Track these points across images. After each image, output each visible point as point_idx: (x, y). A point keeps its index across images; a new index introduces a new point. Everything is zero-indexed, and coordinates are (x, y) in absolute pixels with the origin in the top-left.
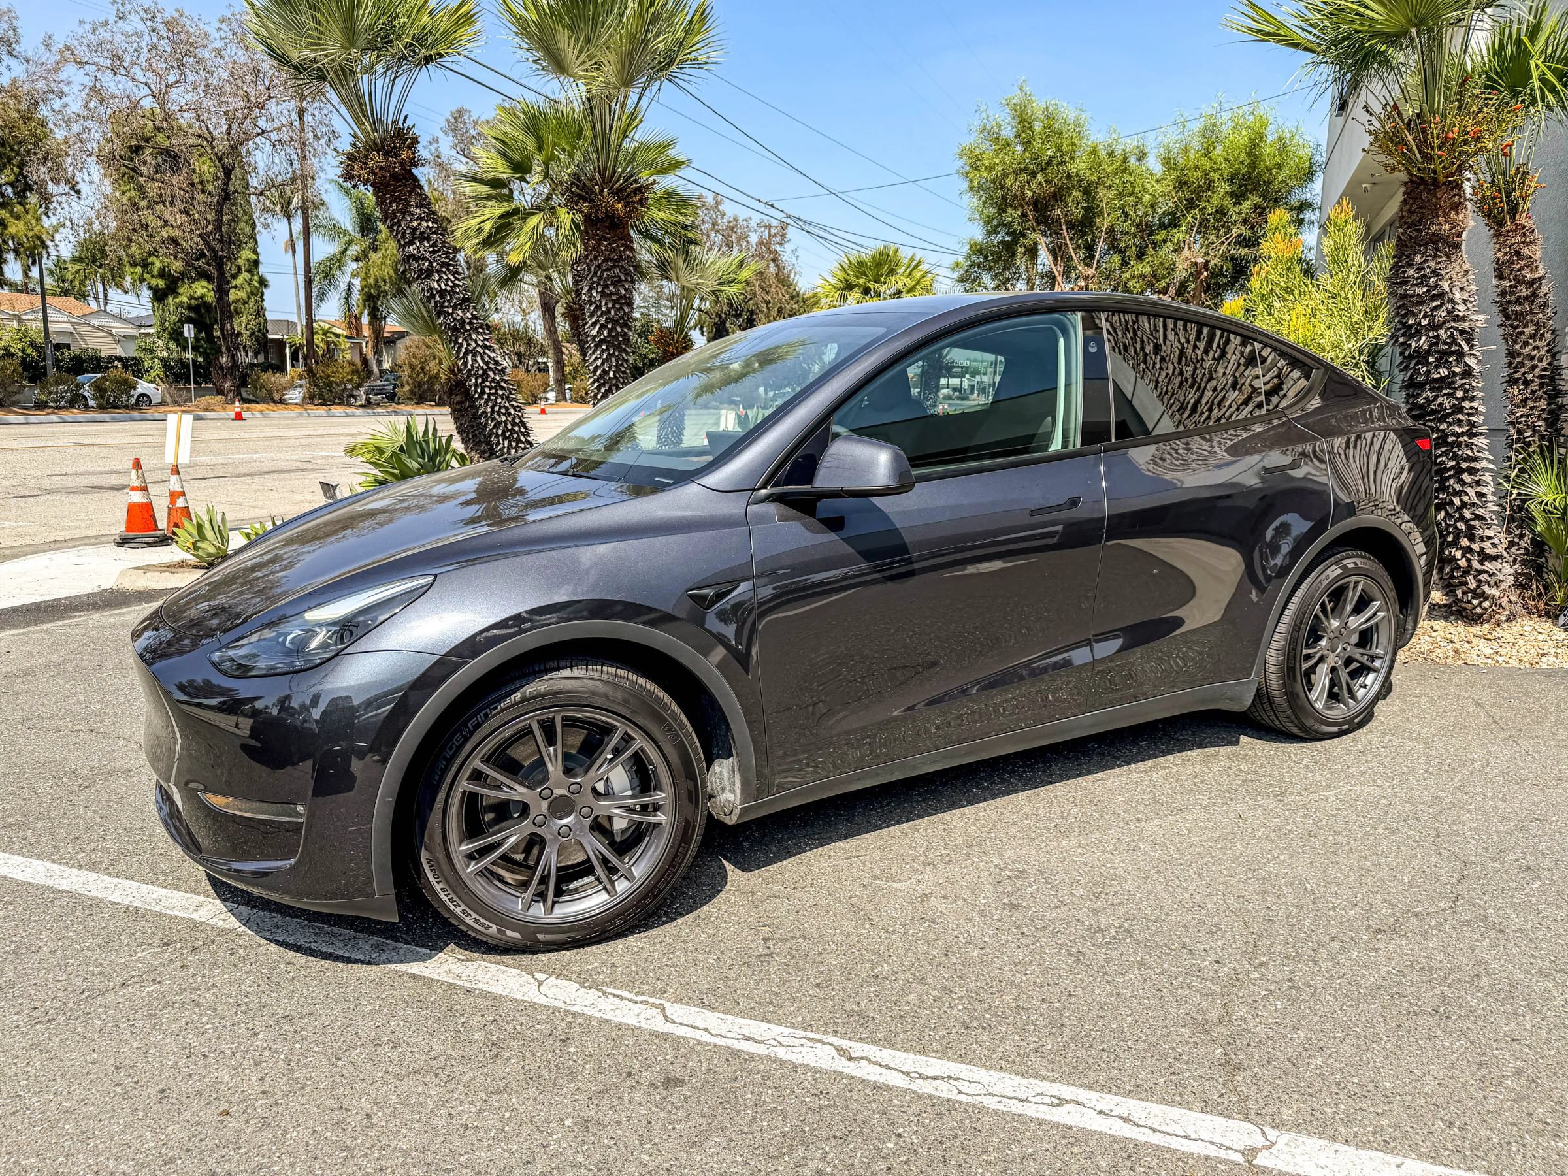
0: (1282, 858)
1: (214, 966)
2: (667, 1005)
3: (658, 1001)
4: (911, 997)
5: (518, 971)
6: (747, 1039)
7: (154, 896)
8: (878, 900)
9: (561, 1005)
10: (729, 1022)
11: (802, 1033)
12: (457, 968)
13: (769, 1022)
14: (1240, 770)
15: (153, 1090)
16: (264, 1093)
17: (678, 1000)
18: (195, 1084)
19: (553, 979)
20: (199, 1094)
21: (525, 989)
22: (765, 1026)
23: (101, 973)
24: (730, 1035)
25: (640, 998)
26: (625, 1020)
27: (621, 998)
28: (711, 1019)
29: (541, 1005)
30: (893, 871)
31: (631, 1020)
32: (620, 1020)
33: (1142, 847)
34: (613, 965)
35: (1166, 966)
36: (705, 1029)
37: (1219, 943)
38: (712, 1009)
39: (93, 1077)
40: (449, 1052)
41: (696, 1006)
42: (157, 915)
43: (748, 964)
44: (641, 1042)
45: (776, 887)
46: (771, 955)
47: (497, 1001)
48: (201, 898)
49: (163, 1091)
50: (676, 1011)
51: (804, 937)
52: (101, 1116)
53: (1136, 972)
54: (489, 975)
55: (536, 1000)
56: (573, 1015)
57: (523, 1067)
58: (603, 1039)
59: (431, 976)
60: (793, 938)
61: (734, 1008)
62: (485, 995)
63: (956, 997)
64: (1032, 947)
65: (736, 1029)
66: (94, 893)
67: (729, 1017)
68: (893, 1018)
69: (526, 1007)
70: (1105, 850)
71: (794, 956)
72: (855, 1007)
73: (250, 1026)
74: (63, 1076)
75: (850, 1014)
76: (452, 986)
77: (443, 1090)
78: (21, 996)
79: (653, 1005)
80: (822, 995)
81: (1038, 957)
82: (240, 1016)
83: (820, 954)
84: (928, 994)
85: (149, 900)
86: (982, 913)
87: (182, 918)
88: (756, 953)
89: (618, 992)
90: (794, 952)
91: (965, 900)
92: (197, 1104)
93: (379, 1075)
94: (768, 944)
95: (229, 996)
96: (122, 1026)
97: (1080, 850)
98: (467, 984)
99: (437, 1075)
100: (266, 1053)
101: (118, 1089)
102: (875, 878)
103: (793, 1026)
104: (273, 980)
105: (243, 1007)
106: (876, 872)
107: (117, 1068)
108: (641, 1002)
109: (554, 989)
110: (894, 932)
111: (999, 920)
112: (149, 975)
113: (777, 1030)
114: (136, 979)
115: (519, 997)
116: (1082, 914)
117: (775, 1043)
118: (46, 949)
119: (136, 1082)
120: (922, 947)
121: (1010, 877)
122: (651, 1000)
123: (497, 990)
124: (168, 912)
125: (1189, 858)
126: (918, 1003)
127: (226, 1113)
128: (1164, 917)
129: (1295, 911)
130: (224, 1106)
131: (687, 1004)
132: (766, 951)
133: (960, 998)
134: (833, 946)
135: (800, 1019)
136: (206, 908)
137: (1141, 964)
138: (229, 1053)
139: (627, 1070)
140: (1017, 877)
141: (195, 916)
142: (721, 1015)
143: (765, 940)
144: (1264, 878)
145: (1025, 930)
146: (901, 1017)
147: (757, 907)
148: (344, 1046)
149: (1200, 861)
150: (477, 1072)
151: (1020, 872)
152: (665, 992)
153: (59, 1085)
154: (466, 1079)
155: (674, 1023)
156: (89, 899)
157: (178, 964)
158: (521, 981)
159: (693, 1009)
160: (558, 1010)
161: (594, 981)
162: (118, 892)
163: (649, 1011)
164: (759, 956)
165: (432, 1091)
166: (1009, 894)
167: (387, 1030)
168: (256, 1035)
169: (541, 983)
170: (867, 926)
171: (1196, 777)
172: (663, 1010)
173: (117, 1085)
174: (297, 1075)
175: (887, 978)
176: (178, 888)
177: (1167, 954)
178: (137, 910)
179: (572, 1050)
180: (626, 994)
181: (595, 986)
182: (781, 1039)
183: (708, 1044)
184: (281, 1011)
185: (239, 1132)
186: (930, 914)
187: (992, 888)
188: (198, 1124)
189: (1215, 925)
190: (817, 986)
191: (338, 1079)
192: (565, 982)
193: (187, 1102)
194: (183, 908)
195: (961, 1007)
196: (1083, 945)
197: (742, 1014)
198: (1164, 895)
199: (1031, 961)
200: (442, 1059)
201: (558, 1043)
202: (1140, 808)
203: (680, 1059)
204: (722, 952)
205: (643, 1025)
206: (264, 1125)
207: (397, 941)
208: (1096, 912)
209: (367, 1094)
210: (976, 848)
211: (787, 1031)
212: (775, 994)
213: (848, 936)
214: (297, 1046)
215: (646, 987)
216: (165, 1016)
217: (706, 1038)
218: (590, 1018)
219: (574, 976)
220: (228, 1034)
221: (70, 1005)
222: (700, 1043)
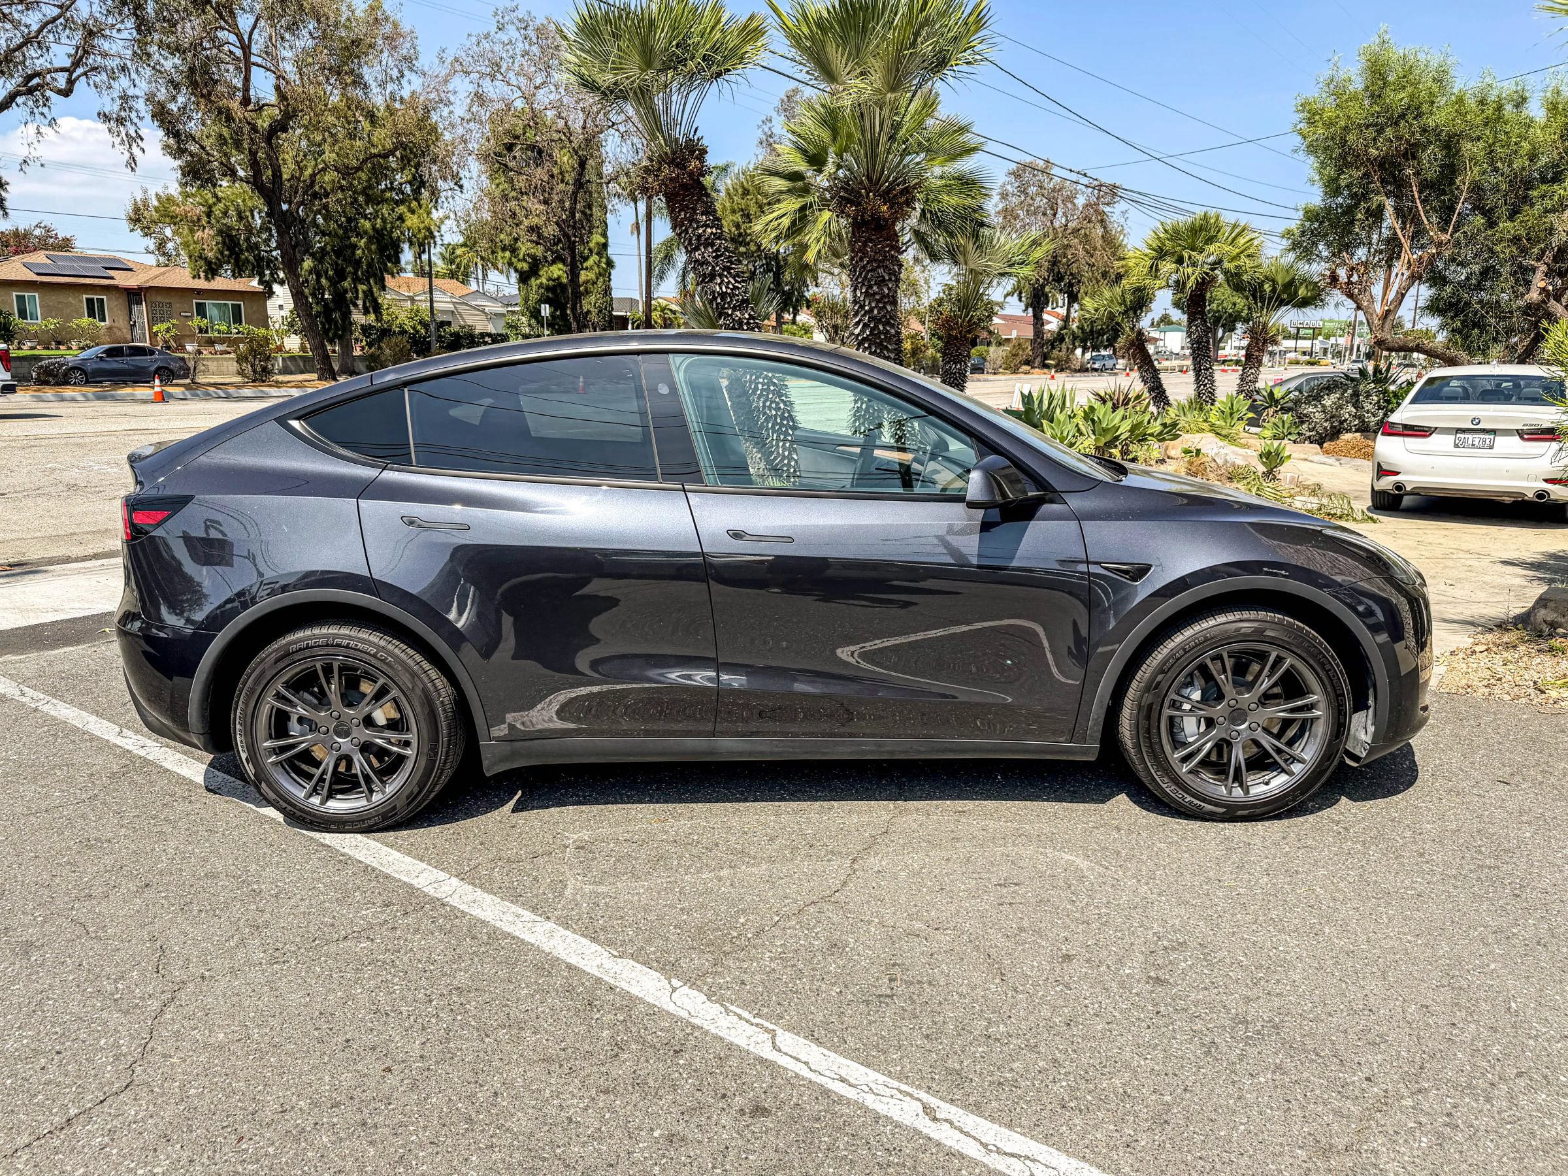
0: (1493, 966)
1: (417, 931)
2: (779, 1031)
3: (772, 1027)
4: (1017, 1064)
5: (658, 974)
6: (843, 1080)
7: (390, 859)
8: (1017, 953)
9: (685, 1015)
10: (830, 1059)
11: (896, 1084)
12: (608, 963)
13: (868, 1066)
14: (1481, 852)
15: (341, 1039)
16: (421, 1057)
17: (791, 1028)
18: (372, 1039)
19: (686, 988)
20: (374, 1048)
21: (659, 994)
22: (863, 1069)
23: (332, 925)
24: (827, 1073)
25: (757, 1020)
26: (736, 1041)
27: (740, 1017)
28: (814, 1054)
29: (668, 1013)
30: (1043, 925)
31: (742, 1042)
32: (732, 1039)
33: (1327, 931)
34: (743, 983)
35: (1305, 1075)
36: (806, 1063)
37: (1379, 1057)
38: (818, 1042)
39: (302, 1018)
40: (577, 1045)
41: (805, 1038)
42: (387, 877)
43: (867, 1002)
44: (744, 1065)
45: (919, 925)
46: (891, 997)
47: (631, 1002)
48: (424, 865)
49: (348, 1041)
50: (786, 1039)
51: (930, 983)
52: (298, 1055)
53: (1269, 1076)
54: (633, 975)
55: (665, 1007)
56: (693, 1027)
57: (635, 1072)
58: (711, 1056)
59: (585, 968)
60: (919, 982)
61: (838, 1046)
62: (626, 994)
63: (1063, 1071)
64: (1163, 1030)
65: (835, 1068)
66: (346, 850)
67: (832, 1054)
68: (991, 1083)
69: (655, 1013)
70: (1282, 931)
71: (913, 1002)
72: (958, 1066)
73: (428, 992)
74: (281, 1013)
75: (950, 1072)
76: (599, 980)
77: (562, 1081)
78: (271, 937)
79: (767, 1030)
80: (928, 1047)
81: (1165, 1041)
82: (423, 983)
83: (940, 1003)
84: (1036, 1063)
85: (385, 862)
86: (1122, 984)
87: (405, 883)
88: (879, 992)
89: (739, 1011)
90: (915, 997)
91: (1108, 967)
92: (370, 1058)
93: (515, 1057)
94: (893, 984)
95: (420, 961)
96: (335, 976)
97: (1254, 927)
98: (612, 981)
99: (561, 1066)
100: (434, 1021)
101: (316, 1033)
102: (1022, 929)
103: (890, 1075)
104: (458, 951)
105: (428, 974)
106: (1025, 923)
107: (321, 1013)
108: (757, 1025)
109: (686, 1000)
110: (1022, 992)
111: (1138, 995)
112: (366, 933)
113: (873, 1076)
114: (355, 935)
115: (652, 1001)
116: (1229, 1001)
117: (867, 1089)
118: (299, 896)
119: (331, 1029)
120: (1045, 1012)
121: (1165, 948)
122: (766, 1024)
123: (635, 991)
124: (397, 876)
125: (1378, 952)
126: (1021, 1071)
127: (388, 1070)
128: (1323, 1017)
129: (1485, 1033)
130: (389, 1063)
131: (798, 1034)
132: (889, 992)
133: (1067, 1074)
134: (956, 997)
135: (899, 1068)
136: (425, 875)
137: (1278, 1068)
138: (405, 1014)
139: (723, 1091)
140: (1174, 949)
141: (415, 882)
142: (826, 1052)
143: (891, 980)
144: (1461, 988)
145: (1162, 1009)
146: (1000, 1084)
147: (893, 943)
148: (495, 1025)
149: (1390, 957)
150: (595, 1069)
151: (1180, 944)
152: (782, 1018)
153: (274, 1022)
154: (583, 1074)
155: (780, 1051)
156: (342, 855)
157: (390, 926)
158: (659, 985)
159: (802, 1040)
160: (681, 1019)
161: (721, 996)
162: (365, 851)
163: (761, 1035)
164: (880, 996)
165: (553, 1081)
166: (1159, 967)
167: (533, 1015)
168: (431, 1001)
169: (674, 990)
170: (997, 981)
171: (1422, 855)
172: (773, 1037)
173: (316, 1029)
174: (451, 1045)
175: (999, 1040)
176: (409, 854)
177: (1313, 1061)
178: (374, 870)
179: (681, 1062)
180: (745, 1014)
181: (721, 1001)
182: (872, 1085)
183: (804, 1079)
184: (455, 982)
185: (393, 1089)
186: (1067, 978)
187: (1141, 958)
188: (366, 1075)
189: (1381, 1036)
190: (927, 1037)
191: (482, 1054)
192: (696, 993)
193: (363, 1054)
194: (408, 873)
195: (1064, 1084)
196: (1220, 1035)
197: (846, 1054)
198: (1333, 991)
199: (1157, 1045)
200: (570, 1051)
201: (671, 1053)
202: (1342, 885)
203: (774, 1089)
204: (846, 986)
205: (751, 1049)
206: (414, 1086)
207: (567, 928)
208: (1248, 1000)
209: (501, 1074)
210: (1140, 911)
211: (882, 1078)
212: (883, 1038)
213: (974, 989)
214: (459, 1018)
215: (766, 1010)
216: (368, 971)
217: (805, 1072)
218: (706, 1033)
219: (706, 988)
220: (410, 997)
221: (302, 950)
222: (797, 1076)
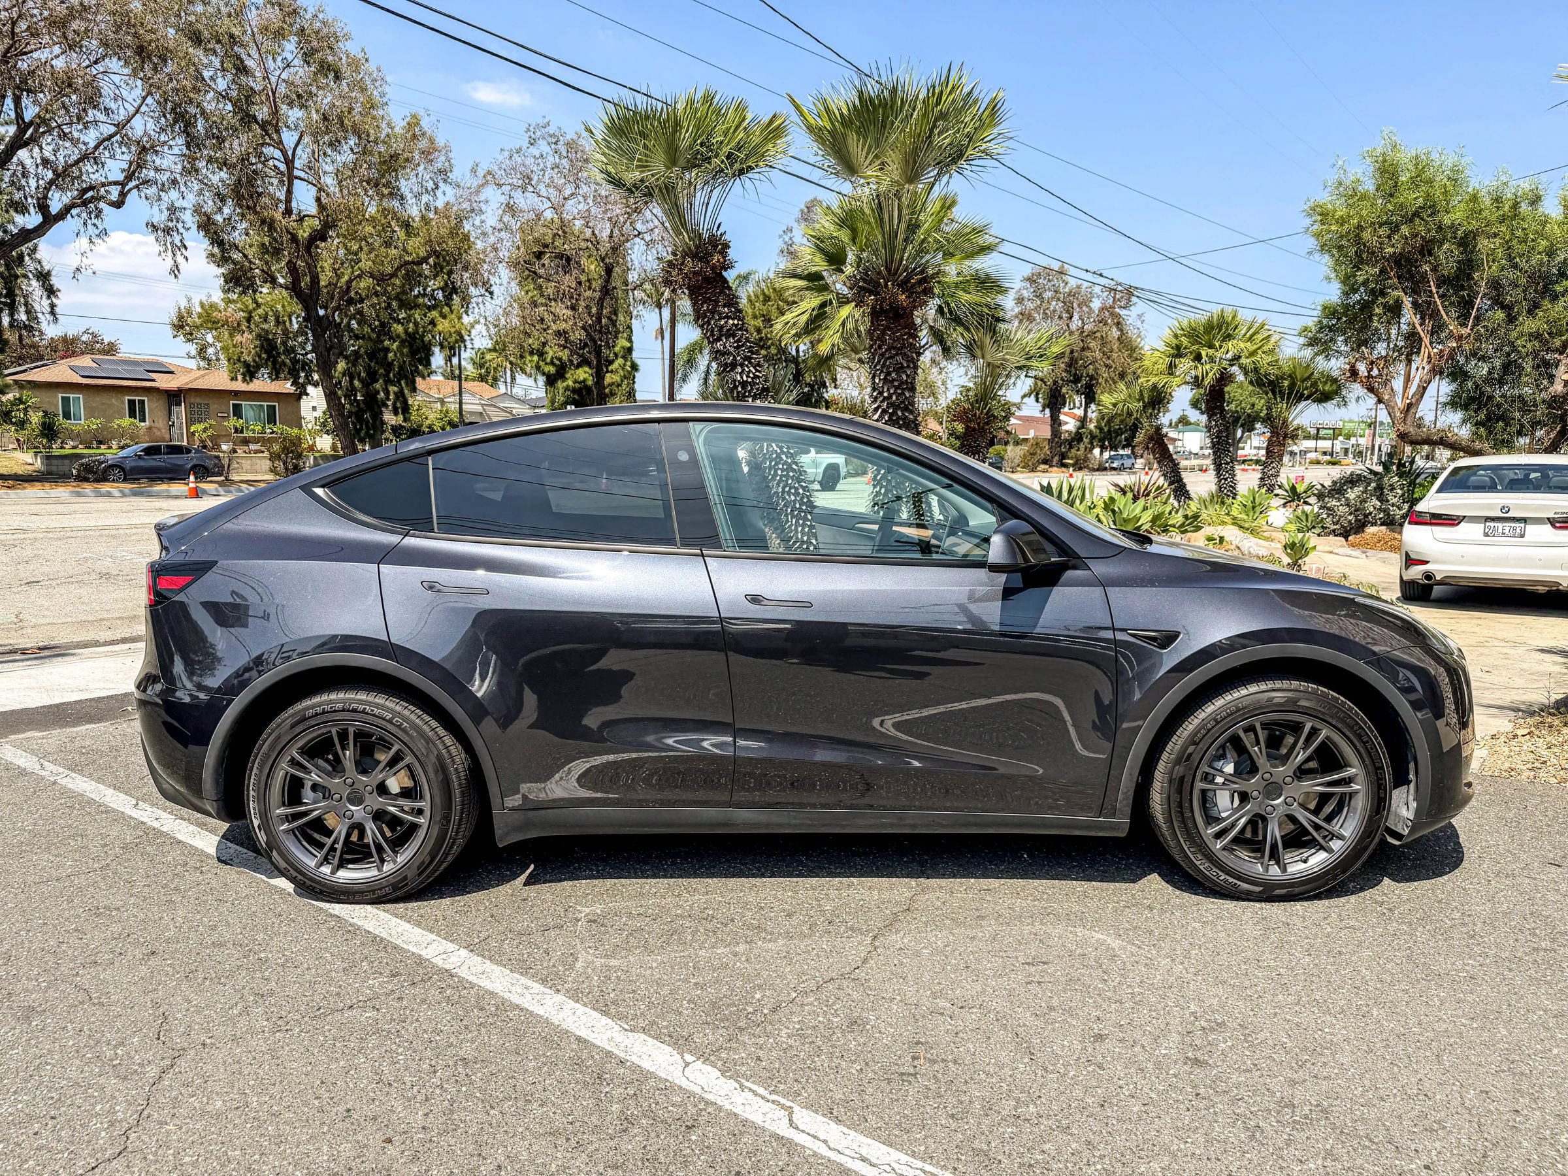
0: (1555, 1051)
1: (424, 1001)
2: (796, 1108)
3: (789, 1104)
4: (1047, 1147)
5: (671, 1049)
6: (863, 1159)
7: (399, 930)
8: (1046, 1033)
9: (698, 1090)
10: (850, 1138)
11: (920, 1164)
12: (619, 1036)
13: (891, 1146)
14: (1535, 935)
15: (341, 1109)
16: (424, 1128)
17: (809, 1106)
18: (374, 1109)
19: (699, 1063)
20: (375, 1119)
21: (671, 1068)
22: (885, 1149)
23: (338, 994)
24: (847, 1152)
25: (774, 1097)
26: (752, 1117)
27: (756, 1094)
28: (833, 1132)
29: (680, 1087)
30: (1073, 1004)
31: (757, 1118)
32: (747, 1116)
33: (1375, 1013)
34: (759, 1059)
35: (1359, 1161)
36: (825, 1141)
37: (1438, 1144)
38: (837, 1120)
39: (303, 1087)
40: (586, 1119)
41: (824, 1115)
42: (396, 947)
43: (889, 1081)
44: (760, 1142)
45: (942, 1003)
46: (914, 1075)
47: (643, 1076)
48: (433, 937)
49: (348, 1111)
50: (803, 1117)
51: (955, 1062)
52: (297, 1125)
53: (1320, 1162)
54: (645, 1049)
55: (677, 1082)
56: (707, 1103)
57: (645, 1147)
58: (725, 1132)
59: (594, 1041)
60: (944, 1061)
61: (859, 1124)
62: (635, 1068)
63: (1097, 1154)
64: (1203, 1112)
65: (855, 1147)
66: (355, 921)
67: (852, 1133)
68: (1021, 1165)
69: (667, 1087)
70: (1328, 1011)
71: (937, 1080)
72: (985, 1147)
73: (433, 1063)
74: (281, 1082)
75: (976, 1152)
76: (609, 1054)
77: (569, 1155)
78: (275, 1005)
79: (783, 1107)
80: (953, 1126)
81: (1206, 1124)
82: (429, 1053)
83: (966, 1082)
84: (1068, 1145)
85: (394, 932)
86: (1158, 1065)
87: (413, 954)
88: (902, 1070)
89: (754, 1087)
90: (939, 1076)
91: (1143, 1047)
92: (370, 1128)
93: (520, 1130)
94: (916, 1063)
95: (425, 1031)
96: (338, 1045)
97: (1297, 1008)
98: (622, 1055)
99: (568, 1140)
100: (438, 1091)
101: (316, 1102)
102: (1051, 1008)
103: (913, 1154)
104: (465, 1022)
105: (434, 1044)
106: (1055, 1002)
107: (322, 1083)
108: (773, 1102)
109: (697, 1073)
110: (1052, 1072)
111: (1176, 1076)
112: (371, 1002)
113: (895, 1155)
114: (361, 1004)
115: (663, 1076)
116: (1273, 1083)
117: (888, 1169)
118: (306, 966)
119: (332, 1099)
120: (1078, 1092)
121: (1203, 1029)
122: (783, 1101)
123: (646, 1065)
124: (405, 946)
125: (1431, 1035)
126: (1053, 1153)
127: (389, 1141)
128: (1375, 1101)
129: (1552, 1121)
130: (389, 1134)
131: (816, 1112)
132: (911, 1070)
133: (1102, 1157)
134: (983, 1076)
135: (922, 1148)
136: (434, 946)
137: (1329, 1154)
138: (409, 1084)
139: (737, 1169)
140: (1212, 1030)
141: (423, 953)
142: (845, 1130)
143: (914, 1058)
144: (1522, 1074)
145: (1202, 1091)
146: (1030, 1166)
147: (917, 1021)
148: (501, 1096)
149: (1444, 1040)
150: (603, 1144)
151: (1218, 1024)
152: (799, 1095)
153: (274, 1091)
154: (591, 1148)
155: (797, 1128)
156: (351, 925)
157: (397, 995)
158: (671, 1060)
159: (820, 1118)
160: (694, 1094)
161: (736, 1072)
162: (373, 922)
163: (777, 1112)
164: (903, 1074)
165: (559, 1155)
166: (1197, 1048)
167: (541, 1088)
168: (435, 1072)
169: (687, 1065)
170: (1026, 1060)
171: (1472, 937)
172: (791, 1114)
173: (317, 1098)
174: (455, 1116)
175: (1028, 1120)
176: (419, 925)
177: (1365, 1147)
178: (382, 940)
179: (694, 1138)
180: (761, 1091)
181: (736, 1077)
182: (896, 1166)
183: (822, 1157)
184: (462, 1053)
185: (394, 1160)
186: (1099, 1058)
187: (1178, 1038)
188: (365, 1146)
189: (1439, 1122)
190: (952, 1116)
191: (486, 1126)
192: (710, 1068)
193: (363, 1124)
194: (417, 944)
195: (1099, 1167)
196: (1265, 1119)
197: (869, 1133)
198: (1384, 1075)
199: (1197, 1128)
200: (577, 1124)
201: (683, 1129)
202: (1389, 966)
203: (791, 1168)
204: (867, 1064)
205: (767, 1125)
206: (415, 1158)
207: (577, 1001)
208: (1293, 1083)
209: (506, 1147)
210: (1175, 990)
211: (904, 1158)
212: (906, 1117)
213: (1001, 1068)
214: (464, 1089)
215: (782, 1087)
216: (373, 1041)
217: (823, 1150)
218: (720, 1109)
219: (720, 1063)
220: (414, 1066)
221: (306, 1019)
222: (815, 1154)
